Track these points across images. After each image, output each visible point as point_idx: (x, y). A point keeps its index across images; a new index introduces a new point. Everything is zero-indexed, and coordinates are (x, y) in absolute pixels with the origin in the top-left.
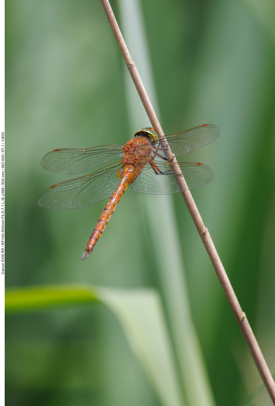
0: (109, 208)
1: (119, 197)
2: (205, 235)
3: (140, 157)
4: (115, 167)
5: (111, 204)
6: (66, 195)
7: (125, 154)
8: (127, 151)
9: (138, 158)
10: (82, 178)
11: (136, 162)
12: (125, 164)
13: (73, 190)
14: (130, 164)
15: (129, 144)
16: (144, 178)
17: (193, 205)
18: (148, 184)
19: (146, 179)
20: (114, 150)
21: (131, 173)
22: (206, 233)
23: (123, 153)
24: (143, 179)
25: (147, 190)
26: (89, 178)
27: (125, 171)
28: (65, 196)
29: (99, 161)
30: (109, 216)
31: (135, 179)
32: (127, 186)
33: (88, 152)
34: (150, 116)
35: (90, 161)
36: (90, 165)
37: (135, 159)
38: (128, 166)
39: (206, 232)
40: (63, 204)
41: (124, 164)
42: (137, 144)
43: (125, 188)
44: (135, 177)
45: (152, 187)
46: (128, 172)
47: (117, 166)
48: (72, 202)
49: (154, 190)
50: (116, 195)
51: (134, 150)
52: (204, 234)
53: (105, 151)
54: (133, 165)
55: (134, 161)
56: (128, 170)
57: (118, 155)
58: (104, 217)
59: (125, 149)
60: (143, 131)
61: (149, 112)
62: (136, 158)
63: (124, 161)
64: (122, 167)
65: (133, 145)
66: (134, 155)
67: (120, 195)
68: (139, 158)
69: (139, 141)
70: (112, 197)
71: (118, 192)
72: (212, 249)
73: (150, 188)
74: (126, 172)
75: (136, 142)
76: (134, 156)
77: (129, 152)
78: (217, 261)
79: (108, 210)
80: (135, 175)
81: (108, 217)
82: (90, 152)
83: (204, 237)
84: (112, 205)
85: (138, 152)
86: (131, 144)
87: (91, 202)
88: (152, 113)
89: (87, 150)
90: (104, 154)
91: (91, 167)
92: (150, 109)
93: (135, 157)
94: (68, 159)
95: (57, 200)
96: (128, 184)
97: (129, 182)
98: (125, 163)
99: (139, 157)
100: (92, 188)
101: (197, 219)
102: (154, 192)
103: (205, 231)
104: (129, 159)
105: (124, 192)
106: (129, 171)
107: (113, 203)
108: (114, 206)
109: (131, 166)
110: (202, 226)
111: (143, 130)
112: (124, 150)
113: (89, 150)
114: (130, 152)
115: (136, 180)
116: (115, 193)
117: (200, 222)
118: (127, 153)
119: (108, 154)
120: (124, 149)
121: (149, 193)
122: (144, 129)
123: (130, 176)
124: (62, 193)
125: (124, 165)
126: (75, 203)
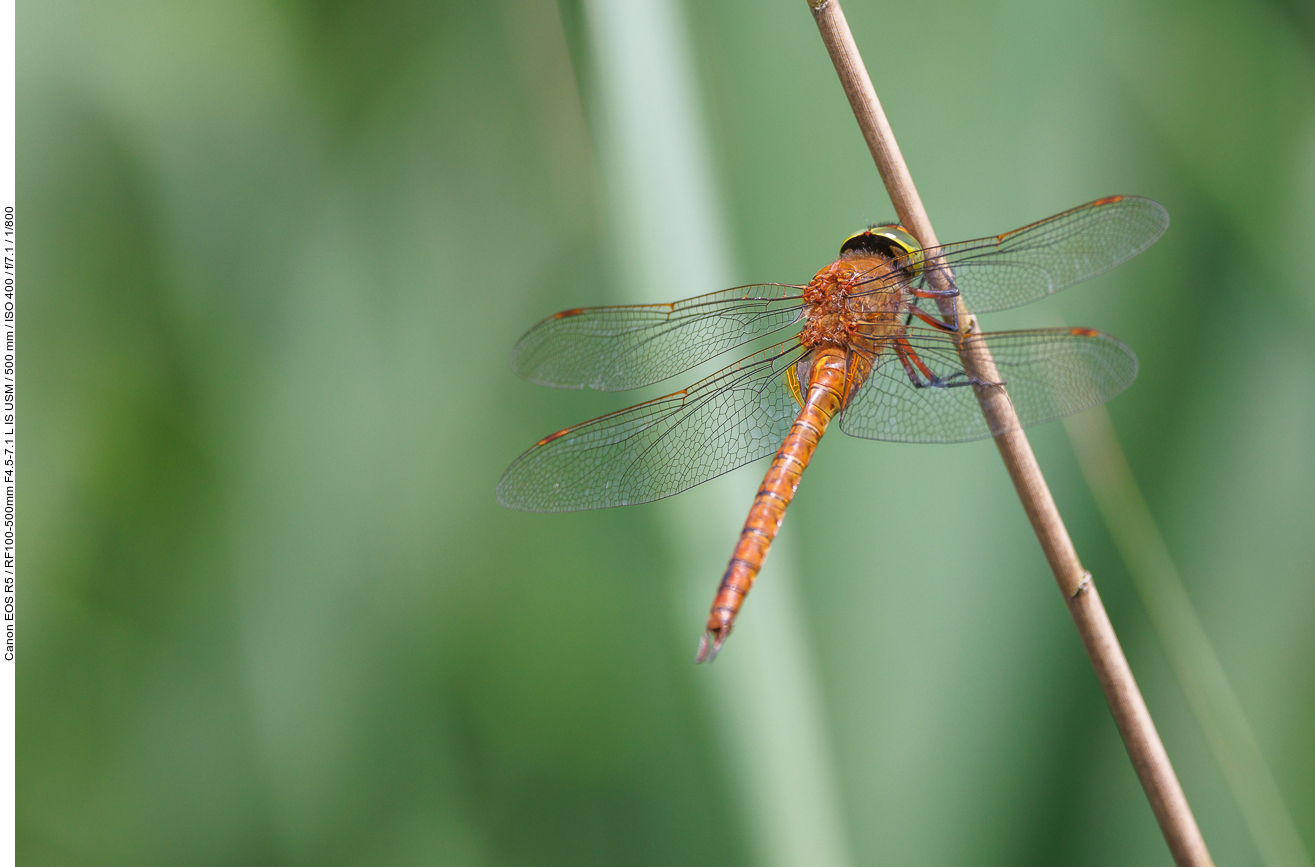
0: (775, 489)
1: (805, 451)
2: (1083, 599)
3: (868, 321)
4: (775, 358)
5: (779, 474)
6: (598, 462)
7: (812, 312)
8: (818, 303)
9: (860, 322)
10: (659, 401)
11: (854, 339)
12: (813, 348)
13: (622, 445)
14: (831, 345)
15: (827, 276)
16: (884, 389)
17: (1041, 494)
18: (900, 407)
19: (892, 391)
20: (772, 300)
21: (839, 375)
22: (1087, 592)
23: (807, 307)
24: (880, 394)
25: (895, 429)
26: (681, 402)
27: (818, 366)
28: (592, 468)
29: (718, 339)
30: (779, 516)
31: (853, 395)
32: (827, 419)
33: (677, 315)
34: (890, 183)
35: (685, 341)
36: (687, 354)
37: (851, 328)
38: (825, 352)
39: (1085, 589)
40: (587, 493)
41: (808, 348)
42: (857, 275)
43: (822, 424)
44: (853, 387)
45: (914, 419)
46: (829, 369)
47: (784, 354)
48: (617, 483)
49: (922, 427)
50: (795, 447)
51: (845, 297)
52: (1080, 593)
53: (740, 307)
54: (844, 347)
55: (847, 333)
56: (826, 364)
57: (786, 317)
58: (761, 517)
59: (813, 294)
60: (871, 234)
61: (888, 168)
62: (854, 324)
63: (812, 336)
64: (805, 357)
65: (839, 280)
66: (847, 312)
67: (809, 448)
68: (863, 323)
69: (863, 267)
70: (782, 453)
71: (799, 437)
72: (1108, 647)
73: (908, 423)
74: (823, 373)
75: (849, 268)
76: (845, 316)
77: (827, 303)
78: (1124, 689)
79: (773, 495)
80: (853, 382)
81: (773, 519)
82: (685, 313)
83: (1080, 604)
84: (785, 479)
85: (860, 304)
86: (833, 279)
87: (688, 477)
88: (897, 171)
89: (676, 307)
90: (735, 317)
91: (691, 360)
92: (890, 156)
93: (850, 320)
94: (606, 340)
95: (563, 483)
96: (830, 413)
97: (832, 406)
98: (816, 343)
99: (861, 319)
100: (691, 431)
101: (1054, 543)
102: (923, 434)
103: (1085, 584)
104: (829, 329)
105: (819, 437)
106: (833, 366)
107: (786, 474)
108: (791, 482)
109: (837, 352)
110: (1071, 568)
111: (873, 231)
112: (809, 297)
113: (682, 305)
114: (830, 304)
115: (856, 399)
116: (792, 439)
117: (1066, 553)
118: (819, 309)
119: (752, 316)
120: (808, 293)
121: (903, 439)
122: (875, 227)
123: (837, 383)
124: (582, 457)
125: (811, 349)
126: (628, 488)
